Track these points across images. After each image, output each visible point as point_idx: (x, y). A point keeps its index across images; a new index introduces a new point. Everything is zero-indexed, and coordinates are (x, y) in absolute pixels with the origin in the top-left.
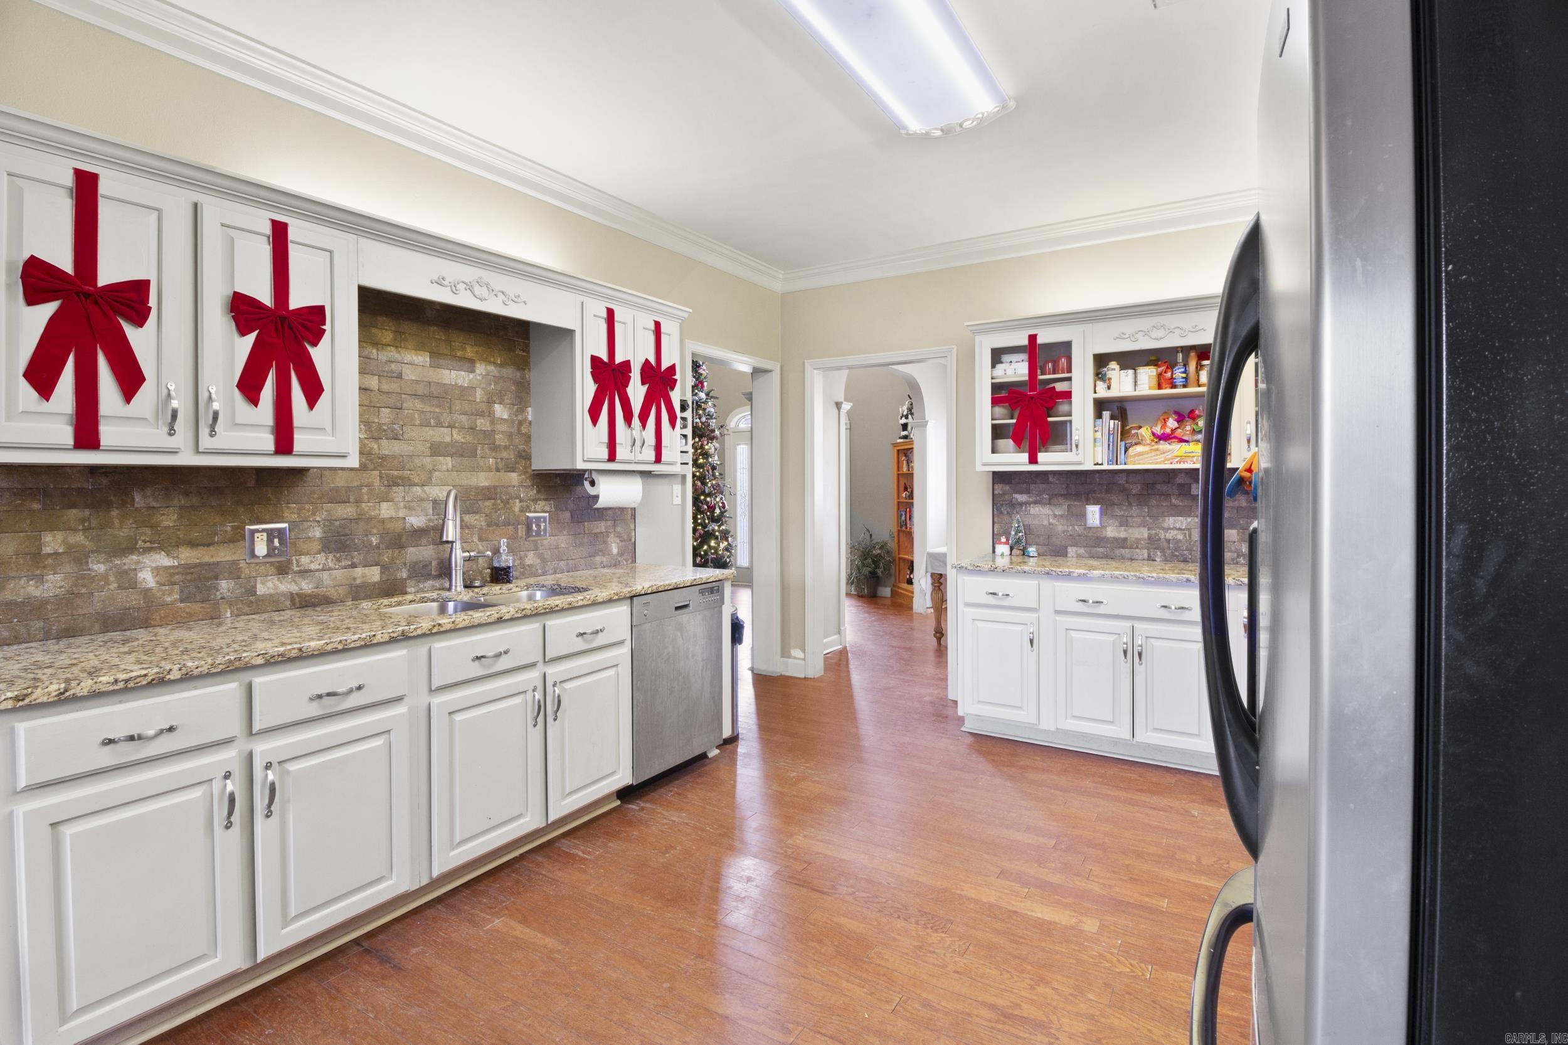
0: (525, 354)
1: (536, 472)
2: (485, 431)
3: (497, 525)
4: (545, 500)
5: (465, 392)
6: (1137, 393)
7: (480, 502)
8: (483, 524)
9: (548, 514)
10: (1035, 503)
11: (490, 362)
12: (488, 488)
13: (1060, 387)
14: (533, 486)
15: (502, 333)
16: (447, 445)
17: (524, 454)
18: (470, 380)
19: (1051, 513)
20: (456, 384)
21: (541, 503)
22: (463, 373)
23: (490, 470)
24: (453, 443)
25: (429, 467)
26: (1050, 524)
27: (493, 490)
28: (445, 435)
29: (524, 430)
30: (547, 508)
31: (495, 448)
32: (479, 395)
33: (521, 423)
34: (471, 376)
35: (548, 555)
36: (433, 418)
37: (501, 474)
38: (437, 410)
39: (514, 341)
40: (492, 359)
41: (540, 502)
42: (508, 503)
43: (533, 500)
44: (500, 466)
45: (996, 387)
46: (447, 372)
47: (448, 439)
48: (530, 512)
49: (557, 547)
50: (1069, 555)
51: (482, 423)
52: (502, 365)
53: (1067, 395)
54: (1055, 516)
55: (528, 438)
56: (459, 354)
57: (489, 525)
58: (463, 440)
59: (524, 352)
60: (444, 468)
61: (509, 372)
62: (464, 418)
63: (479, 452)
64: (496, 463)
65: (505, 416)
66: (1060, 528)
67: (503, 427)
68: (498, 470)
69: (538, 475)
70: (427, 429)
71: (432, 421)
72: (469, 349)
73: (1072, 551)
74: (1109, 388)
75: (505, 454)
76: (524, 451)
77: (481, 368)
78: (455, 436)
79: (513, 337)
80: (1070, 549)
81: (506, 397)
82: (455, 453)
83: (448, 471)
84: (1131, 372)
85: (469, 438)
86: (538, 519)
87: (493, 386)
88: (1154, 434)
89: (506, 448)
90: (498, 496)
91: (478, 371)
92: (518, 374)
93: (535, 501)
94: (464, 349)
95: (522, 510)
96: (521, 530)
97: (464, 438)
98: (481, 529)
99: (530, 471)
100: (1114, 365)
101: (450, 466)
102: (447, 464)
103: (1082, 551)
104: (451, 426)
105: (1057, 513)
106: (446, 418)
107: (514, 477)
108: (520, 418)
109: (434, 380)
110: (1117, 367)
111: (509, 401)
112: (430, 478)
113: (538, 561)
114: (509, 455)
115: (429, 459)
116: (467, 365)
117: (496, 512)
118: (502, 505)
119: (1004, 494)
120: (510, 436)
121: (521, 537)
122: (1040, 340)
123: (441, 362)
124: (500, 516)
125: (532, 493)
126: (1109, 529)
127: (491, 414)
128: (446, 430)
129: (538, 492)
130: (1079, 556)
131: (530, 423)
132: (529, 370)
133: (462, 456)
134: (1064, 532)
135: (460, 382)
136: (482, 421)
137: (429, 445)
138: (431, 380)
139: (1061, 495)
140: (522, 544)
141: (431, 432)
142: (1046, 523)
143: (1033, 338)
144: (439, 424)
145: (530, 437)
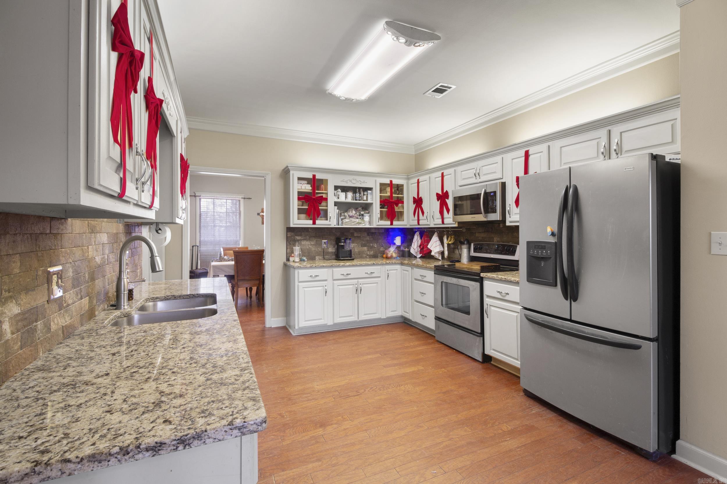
6: (346, 201)
10: (304, 240)
13: (324, 196)
19: (309, 243)
26: (309, 248)
45: (299, 193)
50: (316, 259)
53: (326, 199)
54: (311, 245)
66: (313, 249)
73: (317, 258)
74: (338, 198)
80: (316, 257)
84: (345, 193)
88: (349, 215)
100: (339, 190)
103: (321, 257)
105: (312, 243)
110: (340, 191)
119: (291, 236)
122: (317, 177)
126: (330, 249)
130: (320, 259)
134: (314, 251)
139: (313, 237)
142: (308, 247)
143: (314, 176)
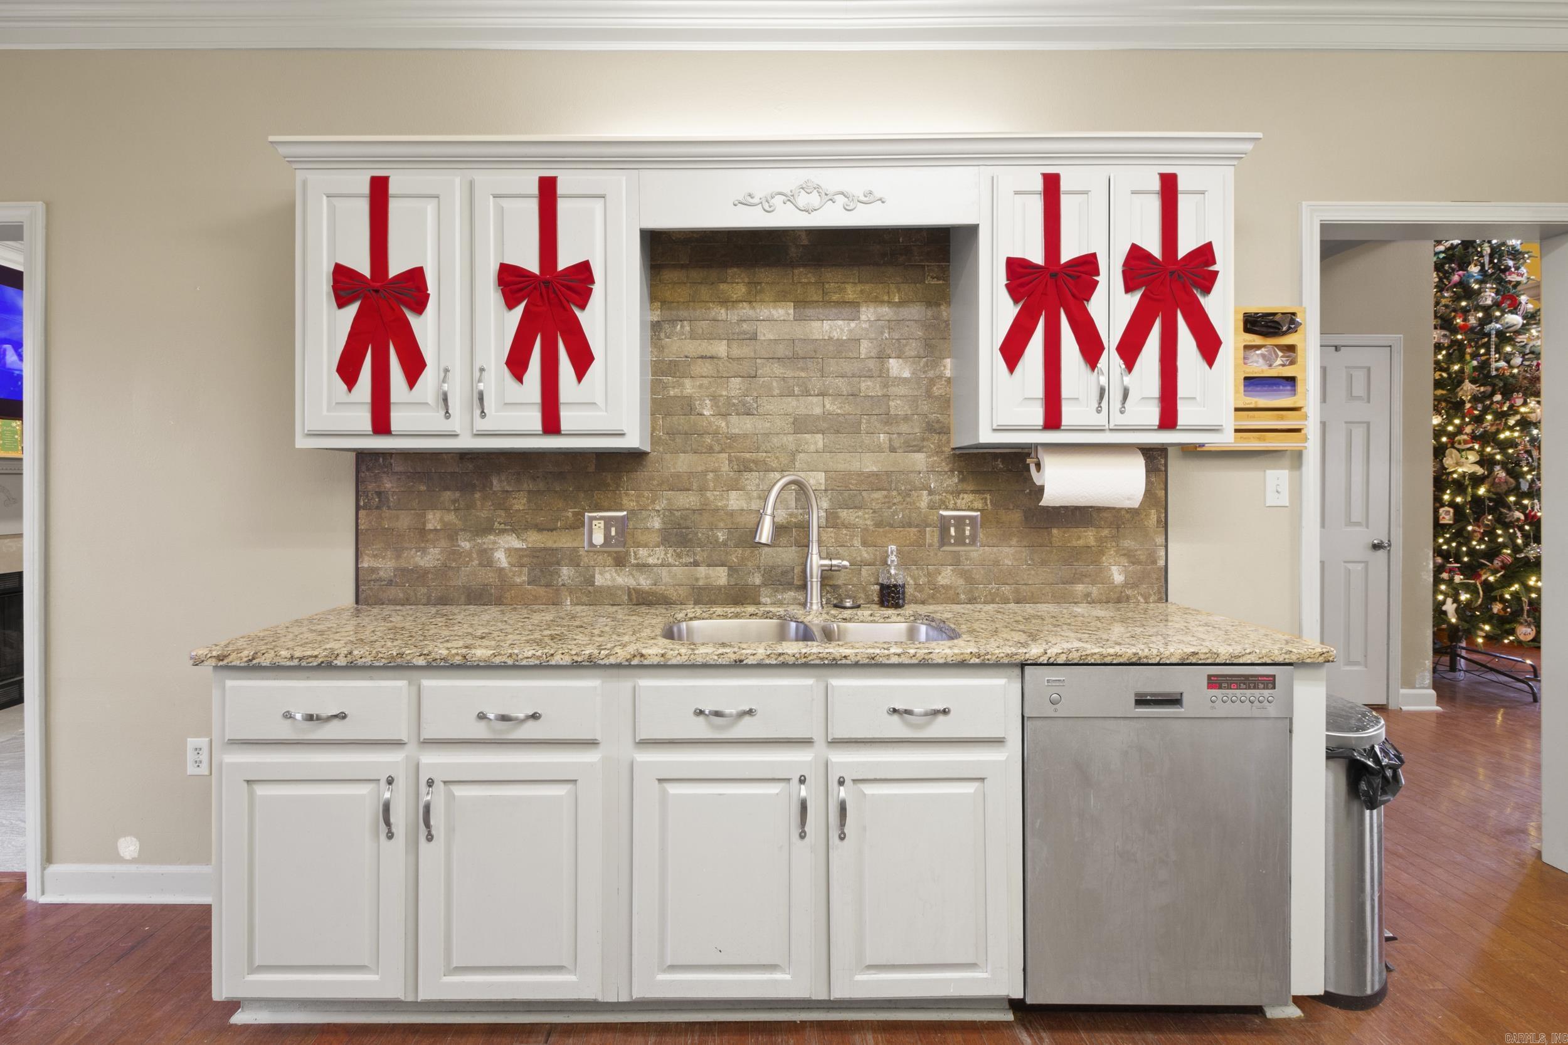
0: (941, 282)
1: (958, 452)
2: (872, 397)
3: (891, 526)
4: (973, 492)
5: (843, 348)
7: (864, 494)
8: (868, 522)
9: (979, 513)
11: (882, 302)
12: (875, 475)
14: (952, 471)
15: (901, 259)
16: (818, 417)
17: (937, 426)
18: (850, 331)
20: (830, 339)
21: (968, 497)
22: (840, 322)
23: (881, 450)
24: (826, 415)
25: (792, 447)
27: (884, 477)
28: (815, 406)
29: (936, 391)
30: (978, 504)
31: (889, 420)
32: (865, 348)
33: (932, 382)
34: (853, 324)
35: (979, 574)
36: (798, 385)
37: (899, 456)
38: (803, 374)
39: (923, 266)
40: (886, 298)
41: (966, 496)
42: (909, 495)
43: (952, 493)
44: (896, 444)
46: (817, 324)
47: (818, 411)
48: (947, 509)
49: (996, 563)
51: (870, 387)
52: (902, 303)
55: (945, 403)
56: (835, 297)
57: (878, 525)
58: (839, 411)
59: (938, 279)
60: (812, 448)
61: (915, 311)
62: (839, 382)
63: (863, 426)
64: (890, 440)
65: (906, 374)
67: (902, 390)
68: (893, 450)
69: (960, 456)
70: (790, 399)
71: (796, 389)
72: (849, 288)
75: (904, 428)
76: (938, 421)
77: (868, 313)
78: (828, 406)
79: (922, 261)
81: (907, 348)
82: (828, 429)
83: (817, 452)
85: (847, 408)
86: (960, 521)
87: (886, 335)
89: (906, 418)
90: (893, 485)
91: (863, 317)
92: (930, 313)
93: (957, 493)
94: (842, 290)
95: (932, 507)
96: (932, 535)
97: (841, 408)
98: (866, 530)
99: (947, 450)
101: (820, 445)
102: (816, 443)
104: (822, 394)
106: (816, 384)
107: (919, 460)
108: (931, 374)
109: (799, 336)
111: (913, 353)
112: (793, 461)
113: (961, 582)
114: (912, 427)
115: (791, 438)
116: (847, 311)
117: (889, 508)
118: (899, 499)
120: (914, 400)
121: (930, 545)
123: (810, 312)
124: (895, 513)
125: (949, 482)
127: (883, 374)
128: (815, 399)
129: (961, 480)
131: (949, 380)
132: (949, 304)
133: (838, 432)
135: (835, 335)
136: (869, 383)
137: (791, 420)
138: (794, 337)
140: (932, 554)
141: (794, 403)
144: (807, 393)
145: (948, 401)
